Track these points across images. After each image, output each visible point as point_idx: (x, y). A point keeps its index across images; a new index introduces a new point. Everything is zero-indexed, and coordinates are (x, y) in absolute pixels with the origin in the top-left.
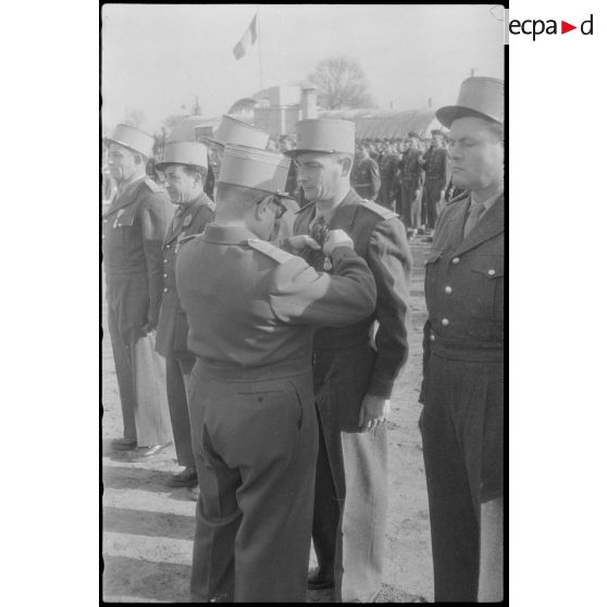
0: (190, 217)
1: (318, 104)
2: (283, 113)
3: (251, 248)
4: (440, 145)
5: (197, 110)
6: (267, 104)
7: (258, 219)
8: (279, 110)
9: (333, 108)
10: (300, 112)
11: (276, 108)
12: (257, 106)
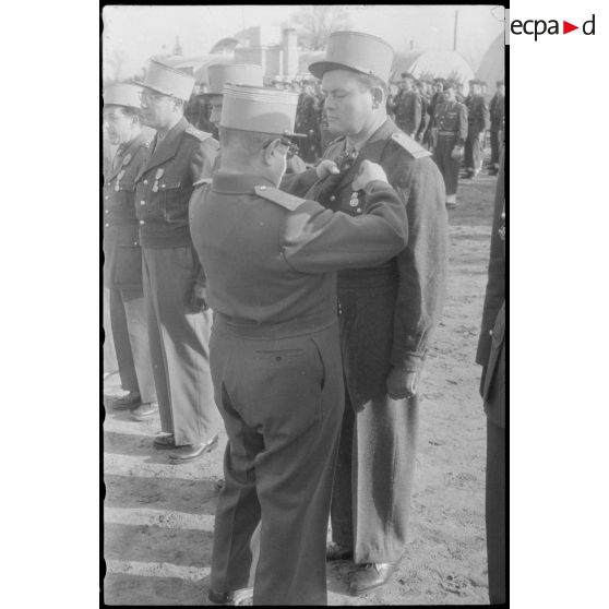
0: (128, 157)
1: (300, 44)
2: (264, 53)
3: (260, 197)
4: (410, 89)
5: (178, 50)
6: (247, 44)
7: (266, 164)
8: (260, 51)
9: (317, 49)
10: (281, 53)
11: (256, 49)
12: (239, 46)
